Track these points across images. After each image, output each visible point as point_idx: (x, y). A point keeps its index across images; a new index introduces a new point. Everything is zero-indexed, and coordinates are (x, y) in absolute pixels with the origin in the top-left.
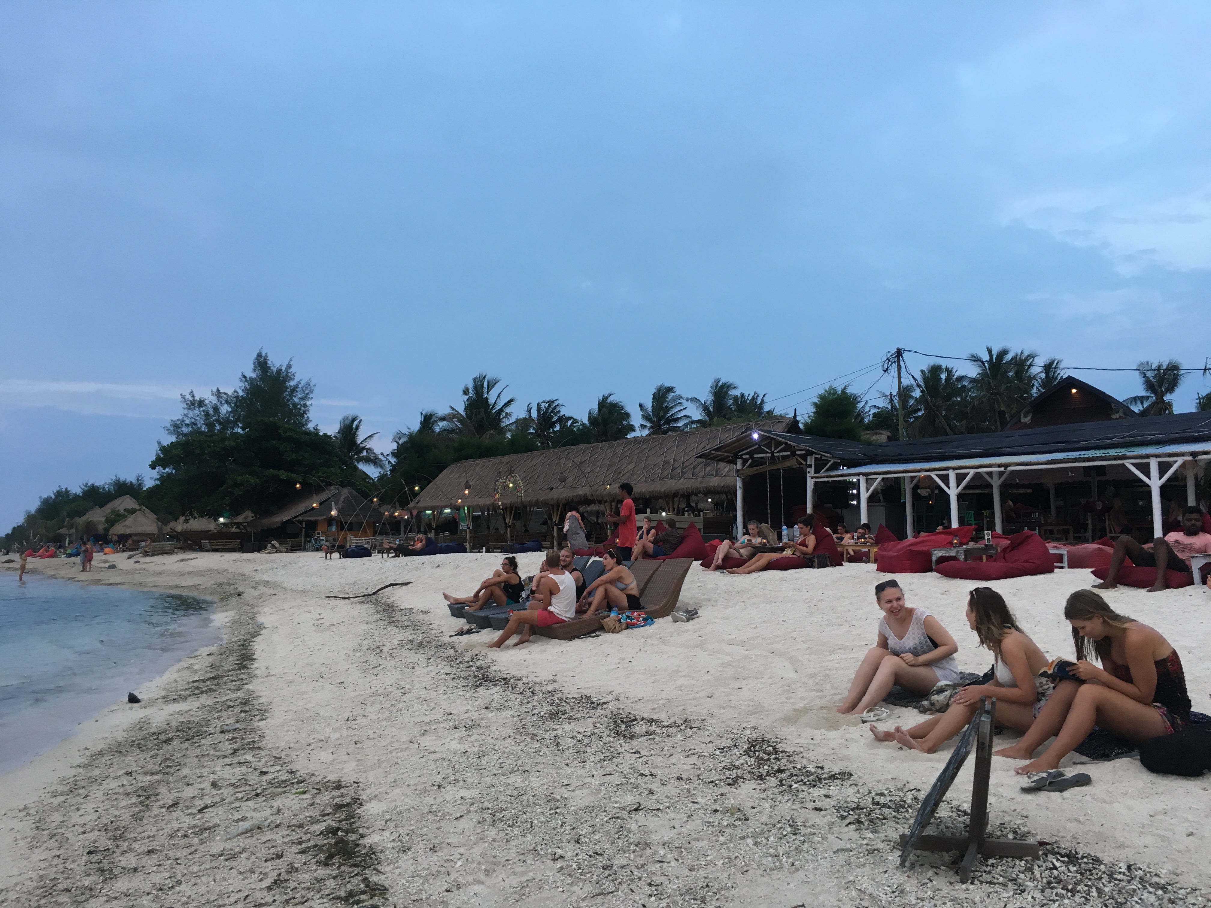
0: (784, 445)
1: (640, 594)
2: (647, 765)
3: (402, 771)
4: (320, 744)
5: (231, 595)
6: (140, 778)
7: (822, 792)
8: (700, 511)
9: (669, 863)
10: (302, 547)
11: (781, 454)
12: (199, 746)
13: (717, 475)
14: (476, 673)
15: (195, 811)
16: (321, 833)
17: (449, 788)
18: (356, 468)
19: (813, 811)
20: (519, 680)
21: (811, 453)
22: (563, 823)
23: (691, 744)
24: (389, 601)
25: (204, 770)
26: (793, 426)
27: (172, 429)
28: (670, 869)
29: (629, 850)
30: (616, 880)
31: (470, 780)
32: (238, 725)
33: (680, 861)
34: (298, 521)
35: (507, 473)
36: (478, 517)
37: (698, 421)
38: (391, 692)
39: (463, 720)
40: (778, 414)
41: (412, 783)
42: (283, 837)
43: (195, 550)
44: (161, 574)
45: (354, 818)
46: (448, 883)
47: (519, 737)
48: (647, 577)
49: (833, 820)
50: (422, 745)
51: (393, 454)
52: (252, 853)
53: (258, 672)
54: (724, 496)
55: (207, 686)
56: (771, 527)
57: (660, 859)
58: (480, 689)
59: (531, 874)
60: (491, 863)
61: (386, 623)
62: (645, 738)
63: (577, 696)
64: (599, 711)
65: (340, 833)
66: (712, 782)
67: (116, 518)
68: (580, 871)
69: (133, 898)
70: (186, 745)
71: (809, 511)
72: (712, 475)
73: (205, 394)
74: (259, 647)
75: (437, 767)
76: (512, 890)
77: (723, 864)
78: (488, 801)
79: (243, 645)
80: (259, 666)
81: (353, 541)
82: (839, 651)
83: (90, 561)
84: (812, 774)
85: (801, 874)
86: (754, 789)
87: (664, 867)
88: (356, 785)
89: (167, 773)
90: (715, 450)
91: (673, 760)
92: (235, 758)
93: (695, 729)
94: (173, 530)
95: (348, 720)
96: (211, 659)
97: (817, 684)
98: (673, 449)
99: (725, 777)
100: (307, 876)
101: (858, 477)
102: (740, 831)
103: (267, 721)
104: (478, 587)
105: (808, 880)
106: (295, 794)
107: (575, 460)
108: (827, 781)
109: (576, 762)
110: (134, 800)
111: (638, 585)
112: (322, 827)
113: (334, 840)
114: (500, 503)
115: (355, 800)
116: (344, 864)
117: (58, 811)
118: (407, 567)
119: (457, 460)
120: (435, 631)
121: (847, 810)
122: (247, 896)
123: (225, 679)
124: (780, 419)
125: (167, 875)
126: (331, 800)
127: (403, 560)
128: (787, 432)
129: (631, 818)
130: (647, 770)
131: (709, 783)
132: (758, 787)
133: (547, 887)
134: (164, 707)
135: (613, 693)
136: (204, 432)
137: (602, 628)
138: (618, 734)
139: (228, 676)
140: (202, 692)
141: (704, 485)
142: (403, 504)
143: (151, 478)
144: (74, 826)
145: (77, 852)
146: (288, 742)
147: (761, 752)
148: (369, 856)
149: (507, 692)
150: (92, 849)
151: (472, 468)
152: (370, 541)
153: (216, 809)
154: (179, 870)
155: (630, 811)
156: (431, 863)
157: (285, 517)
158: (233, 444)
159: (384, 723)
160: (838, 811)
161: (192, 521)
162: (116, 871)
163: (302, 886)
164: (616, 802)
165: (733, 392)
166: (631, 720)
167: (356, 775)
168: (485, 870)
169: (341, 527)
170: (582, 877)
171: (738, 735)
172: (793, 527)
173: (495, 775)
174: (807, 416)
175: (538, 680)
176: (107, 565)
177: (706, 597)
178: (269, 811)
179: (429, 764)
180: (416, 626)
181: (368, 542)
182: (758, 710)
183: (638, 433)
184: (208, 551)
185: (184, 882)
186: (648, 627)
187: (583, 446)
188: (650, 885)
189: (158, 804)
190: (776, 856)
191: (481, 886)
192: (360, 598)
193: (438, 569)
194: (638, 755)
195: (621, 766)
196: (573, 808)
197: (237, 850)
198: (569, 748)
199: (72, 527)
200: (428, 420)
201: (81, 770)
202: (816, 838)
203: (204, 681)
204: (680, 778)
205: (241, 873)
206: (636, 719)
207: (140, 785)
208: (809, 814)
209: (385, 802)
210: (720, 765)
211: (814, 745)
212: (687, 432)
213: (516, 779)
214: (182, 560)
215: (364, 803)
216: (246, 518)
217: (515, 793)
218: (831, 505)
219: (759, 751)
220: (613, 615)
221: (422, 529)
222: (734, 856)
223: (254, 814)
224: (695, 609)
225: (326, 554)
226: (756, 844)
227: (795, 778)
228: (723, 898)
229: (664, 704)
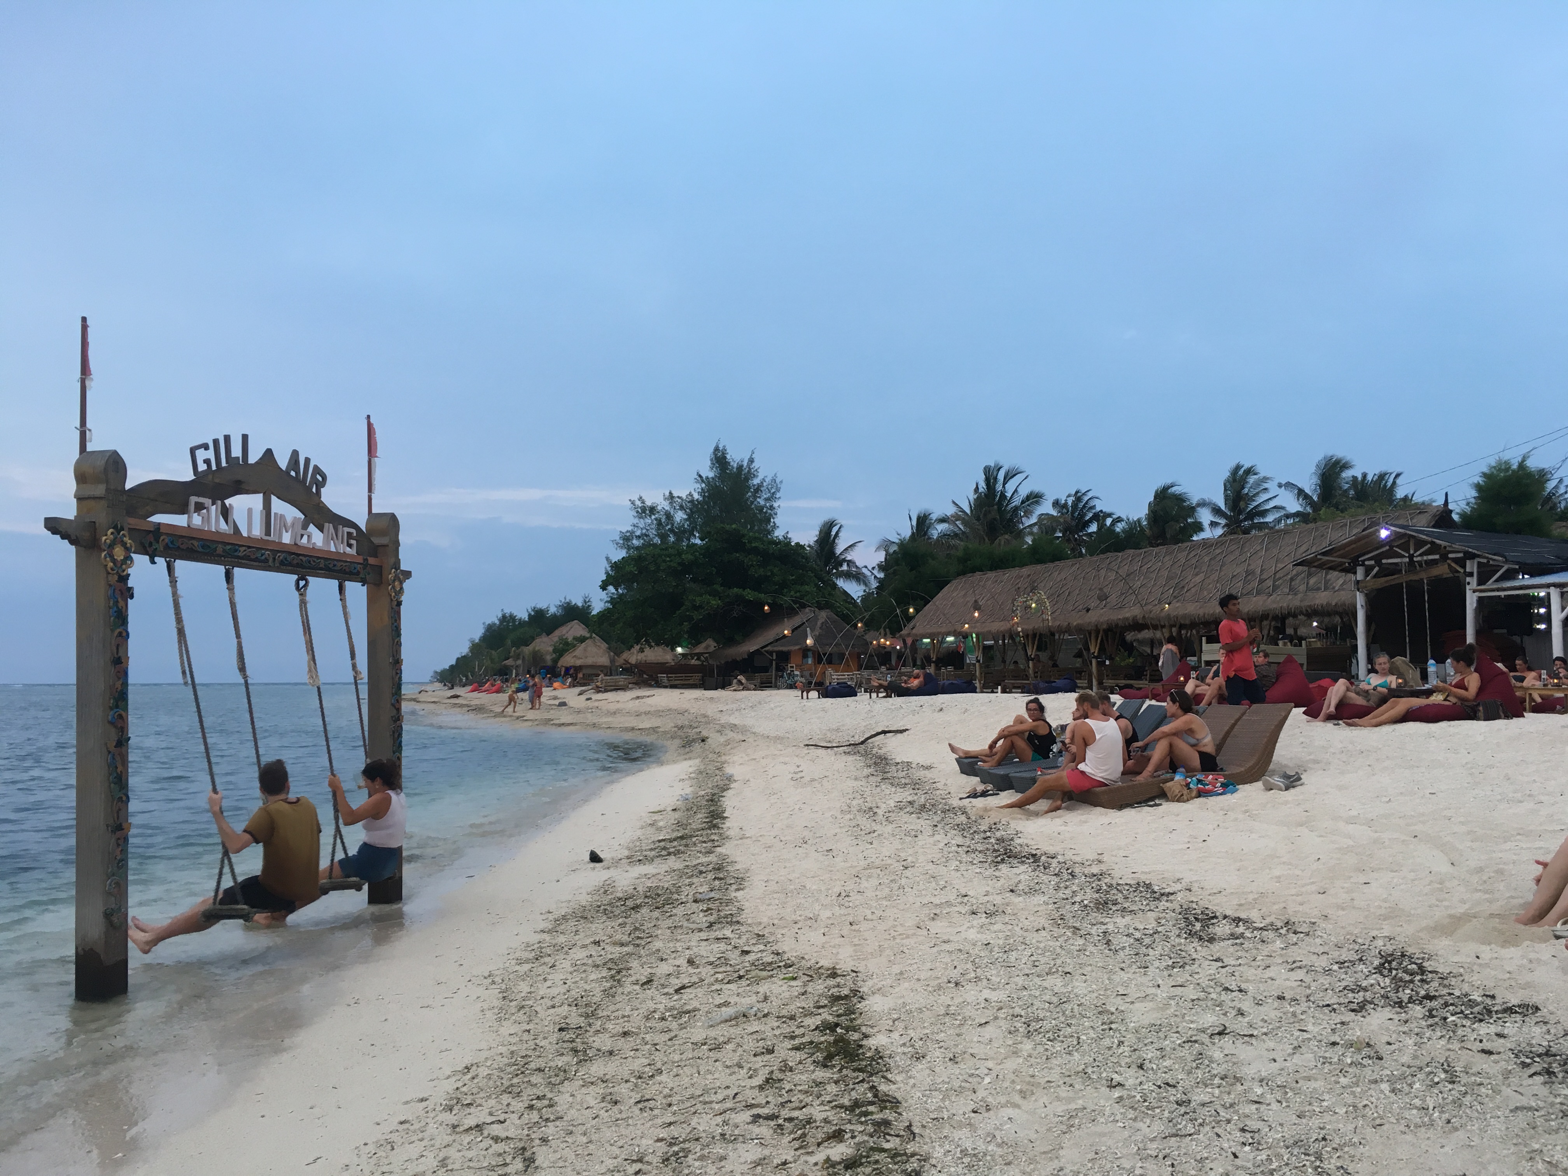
0: (1429, 545)
1: (1216, 751)
2: (1233, 978)
3: (909, 961)
4: (809, 922)
5: (694, 740)
6: (609, 948)
7: (1493, 1029)
8: (1301, 639)
9: (1269, 1104)
10: (773, 685)
11: (1425, 558)
12: (671, 916)
13: (1326, 589)
14: (996, 847)
15: (671, 991)
16: (817, 1028)
17: (968, 987)
18: (835, 585)
19: (1479, 1054)
20: (1053, 858)
21: (1473, 556)
22: (1121, 1043)
23: (1295, 953)
24: (881, 752)
25: (678, 944)
26: (1443, 517)
27: (621, 542)
28: (1270, 1112)
29: (1212, 1084)
30: (1196, 1120)
31: (995, 979)
32: (712, 895)
33: (1284, 1104)
34: (767, 652)
35: (1029, 589)
36: (990, 647)
37: (1297, 514)
38: (890, 865)
39: (982, 904)
40: (1420, 500)
41: (922, 977)
42: (773, 1029)
43: (651, 686)
44: (615, 713)
45: (854, 1013)
46: (975, 1102)
47: (1056, 930)
48: (1226, 728)
49: (1510, 1068)
50: (933, 931)
51: (881, 567)
52: (739, 1045)
53: (731, 833)
54: (1337, 619)
55: (674, 847)
56: (1411, 662)
57: (1256, 1099)
58: (1001, 866)
59: (1080, 1102)
60: (1029, 1083)
61: (879, 779)
62: (1230, 942)
63: (1132, 882)
64: (1163, 904)
65: (839, 1030)
66: (1328, 1005)
67: (564, 648)
68: (1147, 1104)
69: (611, 1085)
70: (656, 914)
71: (1470, 639)
72: (1318, 589)
73: (656, 498)
74: (730, 802)
75: (952, 961)
76: (1057, 1119)
77: (1346, 1112)
78: (1020, 1006)
79: (712, 801)
80: (731, 825)
81: (834, 677)
82: (1519, 837)
83: (539, 697)
84: (1478, 1004)
85: (1461, 1134)
86: (1390, 1019)
87: (1262, 1110)
88: (854, 974)
89: (638, 945)
90: (1324, 554)
91: (1269, 973)
92: (712, 933)
93: (1302, 935)
94: (627, 662)
95: (839, 895)
96: (677, 815)
97: (1485, 882)
98: (1260, 554)
99: (1347, 1001)
100: (803, 1078)
101: (1547, 590)
102: (1370, 1072)
103: (745, 891)
104: (994, 736)
105: (1472, 1143)
106: (784, 979)
107: (1120, 571)
108: (1499, 1016)
109: (1134, 967)
110: (605, 973)
111: (1213, 739)
112: (816, 1021)
113: (832, 1038)
114: (1019, 629)
115: (855, 992)
116: (847, 1068)
117: (524, 980)
118: (902, 711)
119: (962, 573)
120: (941, 792)
121: (1531, 1055)
122: (736, 1094)
123: (694, 839)
124: (1422, 508)
125: (646, 1062)
126: (826, 990)
127: (897, 701)
128: (1433, 527)
129: (1214, 1044)
130: (1234, 983)
131: (1323, 1006)
132: (1395, 1017)
133: (1102, 1120)
134: (628, 868)
135: (1183, 881)
136: (655, 545)
137: (1163, 795)
138: (1191, 934)
139: (697, 836)
140: (669, 854)
141: (1307, 603)
142: (894, 630)
143: (601, 600)
144: (542, 998)
145: (547, 1028)
146: (771, 918)
147: (1400, 971)
148: (875, 1060)
149: (1037, 873)
150: (563, 1025)
151: (981, 584)
152: (854, 677)
153: (695, 991)
154: (659, 1057)
155: (1212, 1035)
156: (952, 1076)
157: (752, 646)
158: (690, 557)
159: (885, 903)
160: (1517, 1056)
161: (647, 650)
162: (590, 1053)
163: (799, 1088)
164: (1192, 1022)
165: (1347, 474)
166: (1208, 918)
167: (852, 963)
168: (1021, 1091)
169: (819, 660)
170: (1149, 1112)
171: (1365, 947)
172: (1444, 663)
173: (1028, 975)
174: (1464, 502)
175: (1078, 859)
176: (557, 702)
177: (1312, 757)
178: (754, 998)
179: (942, 956)
180: (916, 785)
181: (852, 678)
182: (1393, 914)
183: (1207, 534)
184: (666, 687)
185: (664, 1072)
186: (1228, 796)
187: (1131, 551)
188: (1243, 1130)
189: (630, 979)
190: (1423, 1108)
191: (1017, 1110)
192: (845, 748)
193: (941, 713)
194: (1220, 964)
195: (1196, 976)
196: (1132, 1024)
197: (721, 1039)
198: (1124, 948)
199: (517, 657)
200: (923, 522)
201: (546, 937)
202: (1483, 1090)
203: (671, 841)
204: (1281, 998)
205: (727, 1067)
206: (1215, 917)
207: (610, 957)
208: (1473, 1057)
209: (890, 997)
210: (1340, 984)
211: (1480, 965)
212: (1281, 530)
213: (1056, 982)
214: (638, 698)
215: (865, 997)
216: (707, 647)
217: (1055, 1000)
218: (1505, 631)
219: (1397, 970)
220: (1178, 777)
221: (919, 663)
222: (1362, 1104)
223: (737, 999)
224: (1297, 773)
225: (802, 692)
226: (1393, 1091)
227: (1451, 1008)
228: (1346, 1156)
229: (1255, 899)
